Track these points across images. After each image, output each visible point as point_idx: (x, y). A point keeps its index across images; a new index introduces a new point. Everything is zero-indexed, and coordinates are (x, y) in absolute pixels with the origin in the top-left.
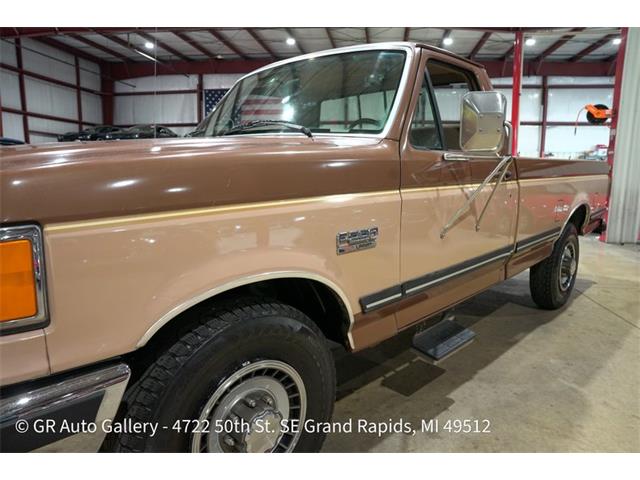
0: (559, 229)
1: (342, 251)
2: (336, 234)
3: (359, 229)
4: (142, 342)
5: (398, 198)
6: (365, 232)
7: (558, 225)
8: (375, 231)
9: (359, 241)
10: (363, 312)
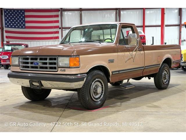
0: (160, 64)
1: (109, 63)
2: (108, 60)
3: (111, 59)
4: (87, 71)
5: (117, 54)
6: (112, 60)
7: (159, 63)
8: (114, 60)
9: (111, 61)
10: (112, 74)
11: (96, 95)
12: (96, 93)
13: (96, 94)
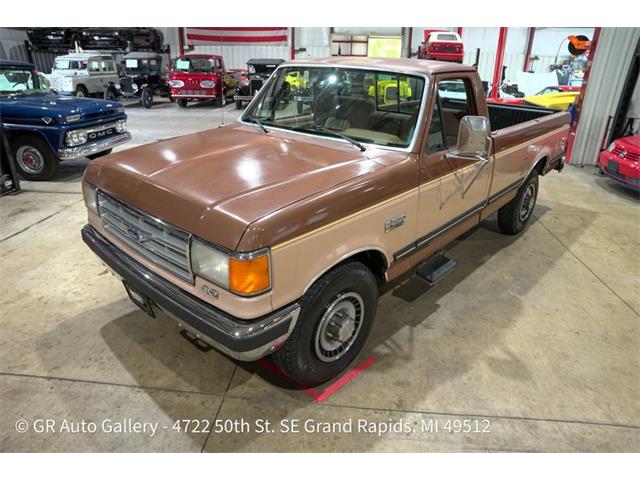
5: (418, 192)
10: (395, 261)
11: (329, 339)
12: (333, 332)
13: (331, 335)
